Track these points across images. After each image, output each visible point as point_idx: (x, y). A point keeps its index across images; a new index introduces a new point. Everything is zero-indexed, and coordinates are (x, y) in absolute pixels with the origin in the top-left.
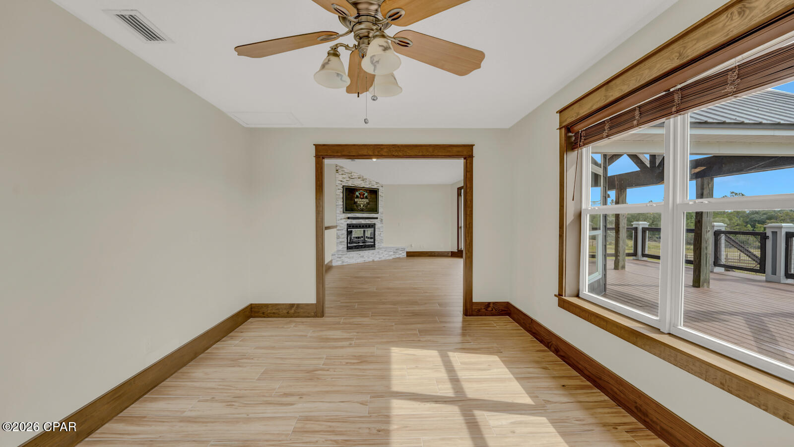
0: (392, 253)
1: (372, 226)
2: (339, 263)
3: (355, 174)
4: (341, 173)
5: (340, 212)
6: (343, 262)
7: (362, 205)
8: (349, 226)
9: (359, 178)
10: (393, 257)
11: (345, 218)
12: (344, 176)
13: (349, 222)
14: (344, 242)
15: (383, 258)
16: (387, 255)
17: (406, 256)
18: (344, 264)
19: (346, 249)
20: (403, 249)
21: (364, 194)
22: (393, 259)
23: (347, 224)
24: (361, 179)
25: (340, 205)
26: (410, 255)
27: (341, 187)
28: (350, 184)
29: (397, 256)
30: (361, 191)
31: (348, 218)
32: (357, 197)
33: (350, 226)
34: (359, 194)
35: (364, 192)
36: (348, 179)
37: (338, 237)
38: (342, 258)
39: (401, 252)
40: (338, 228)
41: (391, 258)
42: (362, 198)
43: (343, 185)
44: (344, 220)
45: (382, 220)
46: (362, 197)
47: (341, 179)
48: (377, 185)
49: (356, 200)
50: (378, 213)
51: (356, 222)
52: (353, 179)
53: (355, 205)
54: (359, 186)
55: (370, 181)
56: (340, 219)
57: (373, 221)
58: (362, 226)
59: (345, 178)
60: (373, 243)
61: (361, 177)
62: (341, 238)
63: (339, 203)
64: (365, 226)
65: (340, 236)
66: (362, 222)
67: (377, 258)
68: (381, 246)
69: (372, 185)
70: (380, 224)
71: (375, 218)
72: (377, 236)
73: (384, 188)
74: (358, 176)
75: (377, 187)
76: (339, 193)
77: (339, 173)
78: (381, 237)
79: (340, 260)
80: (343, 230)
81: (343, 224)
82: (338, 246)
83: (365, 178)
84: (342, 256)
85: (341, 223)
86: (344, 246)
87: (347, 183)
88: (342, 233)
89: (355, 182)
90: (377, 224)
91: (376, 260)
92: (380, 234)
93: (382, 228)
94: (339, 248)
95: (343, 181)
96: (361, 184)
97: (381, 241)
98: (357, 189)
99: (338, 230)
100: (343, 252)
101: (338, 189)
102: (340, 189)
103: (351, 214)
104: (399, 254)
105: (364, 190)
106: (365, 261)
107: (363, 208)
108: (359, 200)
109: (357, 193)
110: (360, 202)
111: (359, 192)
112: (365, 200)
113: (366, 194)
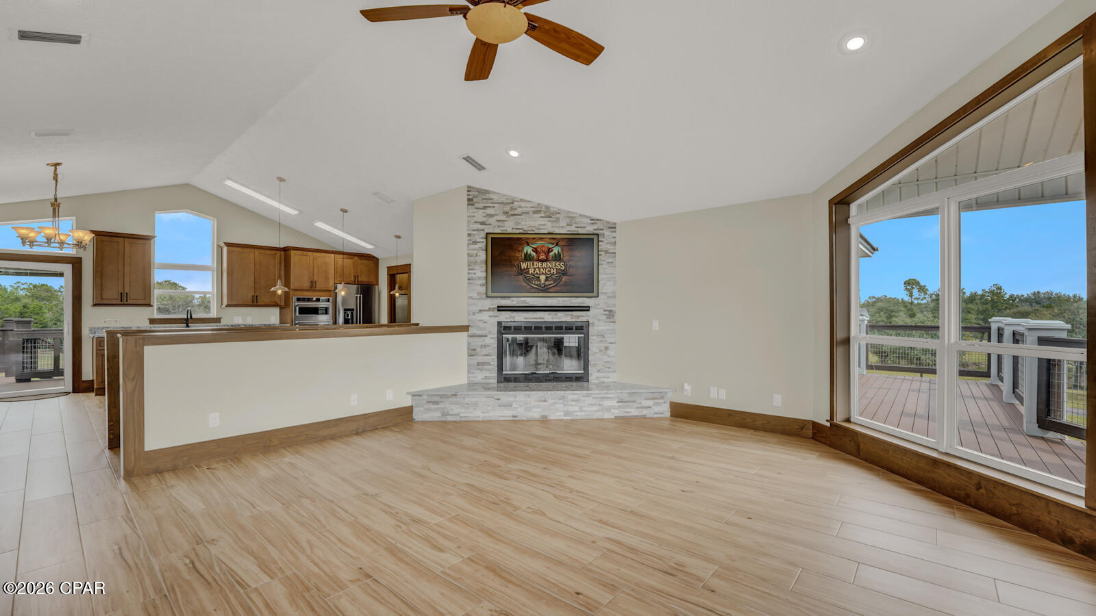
0: (613, 403)
1: (581, 328)
2: (435, 415)
3: (523, 204)
4: (481, 205)
5: (478, 294)
6: (444, 415)
7: (543, 278)
8: (503, 329)
9: (538, 212)
10: (617, 413)
11: (490, 310)
12: (490, 211)
13: (506, 317)
14: (489, 364)
15: (580, 415)
16: (596, 408)
17: (668, 414)
18: (449, 418)
19: (495, 381)
21: (550, 250)
22: (617, 418)
23: (499, 323)
24: (543, 215)
25: (479, 278)
26: (686, 414)
27: (480, 237)
28: (509, 227)
29: (634, 412)
30: (541, 243)
31: (501, 309)
32: (528, 258)
33: (509, 328)
34: (535, 250)
35: (551, 246)
36: (503, 218)
37: (472, 353)
38: (441, 405)
39: (650, 403)
40: (472, 331)
41: (608, 416)
42: (542, 261)
43: (486, 231)
44: (491, 313)
45: (610, 314)
46: (543, 257)
47: (484, 219)
48: (595, 227)
49: (524, 266)
50: (598, 296)
51: (525, 318)
52: (518, 215)
53: (521, 277)
54: (536, 231)
55: (571, 218)
56: (480, 311)
57: (583, 316)
58: (544, 329)
59: (492, 216)
60: (583, 372)
61: (543, 209)
62: (480, 356)
63: (475, 274)
64: (556, 327)
65: (478, 350)
66: (543, 318)
67: (559, 414)
68: (606, 380)
69: (578, 227)
70: (608, 322)
71: (587, 309)
72: (596, 353)
73: (615, 232)
74: (531, 207)
75: (596, 229)
76: (476, 252)
77: (476, 205)
78: (609, 356)
79: (436, 410)
80: (486, 336)
81: (486, 322)
82: (473, 373)
83: (555, 209)
84: (442, 400)
85: (480, 320)
86: (490, 375)
87: (499, 226)
88: (483, 344)
89: (523, 223)
90: (596, 322)
91: (552, 417)
92: (603, 348)
93: (615, 333)
94: (476, 377)
95: (487, 223)
96: (541, 227)
97: (609, 368)
98: (527, 238)
99: (471, 336)
100: (487, 388)
101: (473, 242)
102: (479, 242)
103: (512, 299)
104: (637, 408)
105: (551, 241)
106: (516, 416)
107: (547, 283)
108: (533, 265)
109: (528, 250)
110: (537, 269)
111: (534, 246)
112: (554, 265)
113: (556, 250)
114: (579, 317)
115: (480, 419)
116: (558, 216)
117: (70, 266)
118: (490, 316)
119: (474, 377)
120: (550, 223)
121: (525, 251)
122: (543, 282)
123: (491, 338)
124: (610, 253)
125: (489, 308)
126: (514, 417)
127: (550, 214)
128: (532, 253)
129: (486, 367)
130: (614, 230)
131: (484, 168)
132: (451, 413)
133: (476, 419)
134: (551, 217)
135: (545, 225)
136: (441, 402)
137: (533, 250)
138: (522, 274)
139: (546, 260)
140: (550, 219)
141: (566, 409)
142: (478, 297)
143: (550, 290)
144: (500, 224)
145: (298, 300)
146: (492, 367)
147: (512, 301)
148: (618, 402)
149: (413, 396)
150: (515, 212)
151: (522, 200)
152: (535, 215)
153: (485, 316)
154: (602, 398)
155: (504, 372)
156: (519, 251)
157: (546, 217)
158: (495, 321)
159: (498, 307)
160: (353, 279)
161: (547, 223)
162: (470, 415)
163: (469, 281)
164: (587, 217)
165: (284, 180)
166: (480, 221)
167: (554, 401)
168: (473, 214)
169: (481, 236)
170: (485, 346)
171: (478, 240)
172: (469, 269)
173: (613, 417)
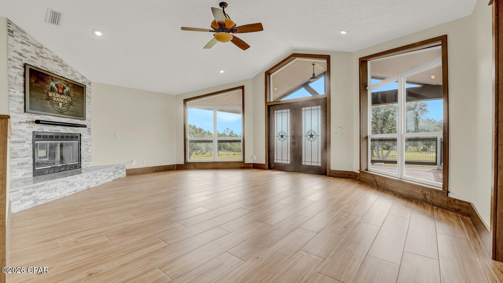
0: (111, 173)
1: (78, 137)
2: (28, 204)
3: (48, 52)
4: (19, 40)
5: (18, 109)
6: (36, 201)
7: (61, 104)
8: (37, 136)
9: (57, 61)
10: (113, 178)
11: (27, 122)
12: (26, 47)
14: (27, 163)
16: (106, 177)
17: (126, 175)
18: (40, 203)
19: (32, 176)
20: (123, 167)
21: (64, 88)
22: (113, 180)
23: (34, 132)
24: (59, 64)
25: (18, 97)
26: (131, 173)
27: (19, 65)
28: (39, 64)
29: (118, 176)
30: (59, 82)
31: (37, 122)
32: (52, 90)
33: (40, 136)
34: (57, 86)
35: (65, 86)
36: (35, 56)
37: (14, 155)
38: (34, 195)
39: (121, 171)
41: (110, 180)
42: (60, 94)
43: (24, 62)
44: (28, 125)
46: (61, 91)
47: (22, 52)
49: (50, 94)
50: (85, 119)
51: (50, 130)
52: (45, 58)
53: (49, 101)
54: (55, 73)
55: (73, 73)
56: (20, 122)
57: (78, 131)
58: (60, 137)
59: (28, 52)
60: (78, 163)
61: (59, 60)
62: (20, 157)
63: (15, 92)
64: (66, 136)
65: (19, 153)
66: (60, 131)
67: (94, 184)
68: (88, 166)
69: (76, 78)
70: (88, 134)
72: (84, 151)
74: (53, 56)
75: (83, 82)
76: (17, 76)
77: (16, 38)
78: (89, 153)
79: (30, 199)
80: (25, 142)
81: (24, 132)
82: (15, 172)
83: (66, 63)
85: (20, 130)
86: (27, 172)
87: (32, 61)
88: (22, 148)
89: (48, 65)
90: (84, 134)
91: (92, 186)
92: (87, 149)
93: (91, 141)
94: (17, 175)
95: (24, 55)
96: (58, 71)
97: (89, 159)
98: (52, 77)
99: (13, 142)
100: (25, 182)
101: (13, 66)
102: (18, 68)
103: (41, 115)
104: (118, 174)
105: (65, 82)
106: (77, 191)
107: (63, 108)
108: (56, 95)
109: (53, 84)
110: (58, 98)
111: (57, 83)
112: (66, 98)
113: (67, 89)
114: (76, 131)
116: (66, 68)
118: (27, 127)
119: (16, 175)
120: (62, 70)
121: (51, 85)
122: (61, 107)
123: (28, 144)
124: (89, 97)
125: (26, 121)
127: (63, 65)
128: (55, 87)
129: (25, 166)
130: (90, 85)
132: (40, 199)
134: (63, 67)
135: (60, 71)
136: (34, 192)
137: (55, 85)
138: (49, 100)
139: (62, 94)
140: (62, 68)
141: (96, 181)
142: (18, 111)
143: (64, 113)
144: (33, 59)
146: (29, 165)
147: (42, 117)
148: (113, 173)
150: (43, 55)
151: (46, 49)
152: (54, 62)
153: (24, 127)
154: (108, 172)
155: (38, 168)
156: (47, 84)
157: (60, 66)
158: (31, 131)
161: (61, 70)
163: (10, 98)
164: (80, 74)
166: (19, 52)
167: (92, 177)
168: (12, 44)
169: (20, 64)
170: (24, 150)
171: (17, 66)
173: (111, 180)
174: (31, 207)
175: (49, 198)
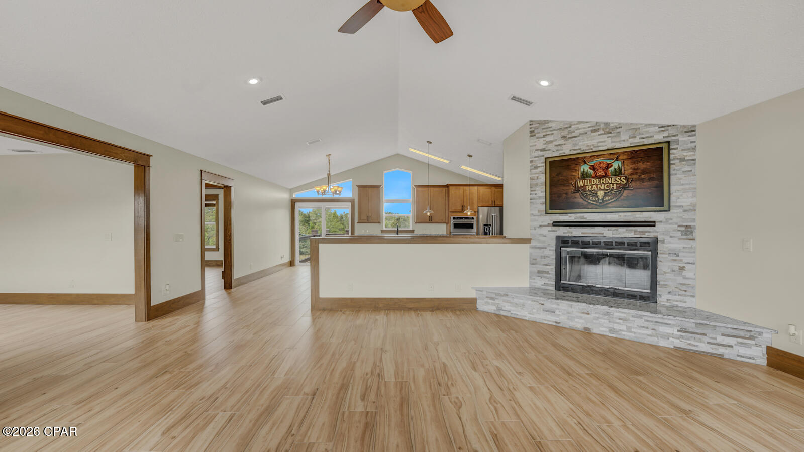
0: (674, 331)
1: (648, 245)
2: (491, 309)
4: (541, 135)
5: (539, 211)
6: (499, 309)
7: (601, 194)
8: (563, 242)
9: (597, 130)
10: (678, 343)
11: (550, 225)
12: (549, 138)
13: (563, 231)
14: (548, 273)
15: (627, 335)
16: (650, 332)
17: (763, 361)
18: (502, 313)
19: (553, 288)
20: (747, 334)
21: (608, 166)
22: (677, 349)
23: (558, 237)
24: (601, 132)
25: (540, 198)
27: (541, 163)
28: (567, 149)
29: (703, 347)
30: (598, 160)
31: (556, 224)
32: (585, 176)
33: (567, 242)
34: (593, 168)
35: (609, 162)
36: (562, 142)
37: (533, 262)
38: (497, 301)
39: (730, 341)
40: (533, 243)
41: (666, 344)
42: (600, 177)
43: (545, 156)
44: (549, 228)
45: (688, 231)
46: (601, 173)
47: (544, 146)
48: (666, 134)
49: (581, 184)
50: (669, 210)
51: (583, 233)
52: (576, 137)
53: (578, 194)
54: (594, 149)
55: (634, 130)
56: (540, 226)
57: (650, 232)
58: (603, 244)
59: (551, 142)
60: (649, 291)
61: (602, 126)
62: (540, 265)
63: (536, 194)
65: (539, 259)
66: (603, 233)
67: (604, 329)
68: (680, 304)
69: (643, 138)
70: (684, 239)
71: (652, 224)
72: (666, 273)
73: (695, 135)
74: (589, 127)
75: (666, 137)
76: (537, 175)
77: (537, 135)
78: (685, 278)
79: (493, 304)
80: (546, 248)
81: (545, 236)
82: (534, 279)
83: (615, 124)
84: (498, 297)
85: (540, 234)
86: (549, 283)
87: (557, 150)
88: (543, 255)
89: (580, 143)
90: (667, 239)
91: (595, 331)
92: (677, 268)
93: (695, 252)
94: (536, 283)
95: (546, 149)
96: (600, 144)
97: (686, 291)
98: (584, 157)
99: (532, 248)
101: (535, 167)
102: (539, 167)
103: (569, 214)
104: (708, 343)
105: (611, 156)
106: (559, 323)
107: (606, 199)
108: (591, 182)
109: (586, 168)
110: (595, 186)
111: (592, 164)
112: (613, 180)
113: (616, 165)
114: (644, 233)
115: (527, 319)
116: (618, 130)
117: (350, 203)
118: (549, 231)
119: (534, 282)
120: (610, 138)
121: (582, 170)
122: (601, 197)
123: (550, 250)
124: (688, 160)
125: (548, 224)
126: (556, 323)
127: (609, 129)
128: (589, 170)
129: (546, 275)
130: (694, 133)
131: (531, 103)
132: (503, 309)
133: (523, 318)
134: (611, 133)
135: (604, 141)
137: (590, 168)
138: (578, 192)
139: (606, 176)
140: (610, 135)
141: (611, 326)
142: (539, 214)
143: (609, 206)
144: (559, 148)
145: (454, 219)
146: (551, 275)
147: (570, 217)
148: (678, 331)
149: (477, 290)
150: (573, 134)
151: (580, 122)
152: (593, 134)
153: (545, 231)
154: (657, 322)
155: (562, 282)
156: (576, 170)
157: (605, 134)
158: (554, 235)
159: (553, 222)
160: (491, 203)
161: (606, 139)
162: (519, 314)
163: (531, 201)
164: (654, 125)
165: (431, 143)
166: (541, 148)
167: (597, 316)
168: (535, 144)
169: (542, 161)
170: (545, 257)
171: (538, 165)
172: (531, 191)
173: (672, 346)
174: (493, 312)
175: (514, 313)
